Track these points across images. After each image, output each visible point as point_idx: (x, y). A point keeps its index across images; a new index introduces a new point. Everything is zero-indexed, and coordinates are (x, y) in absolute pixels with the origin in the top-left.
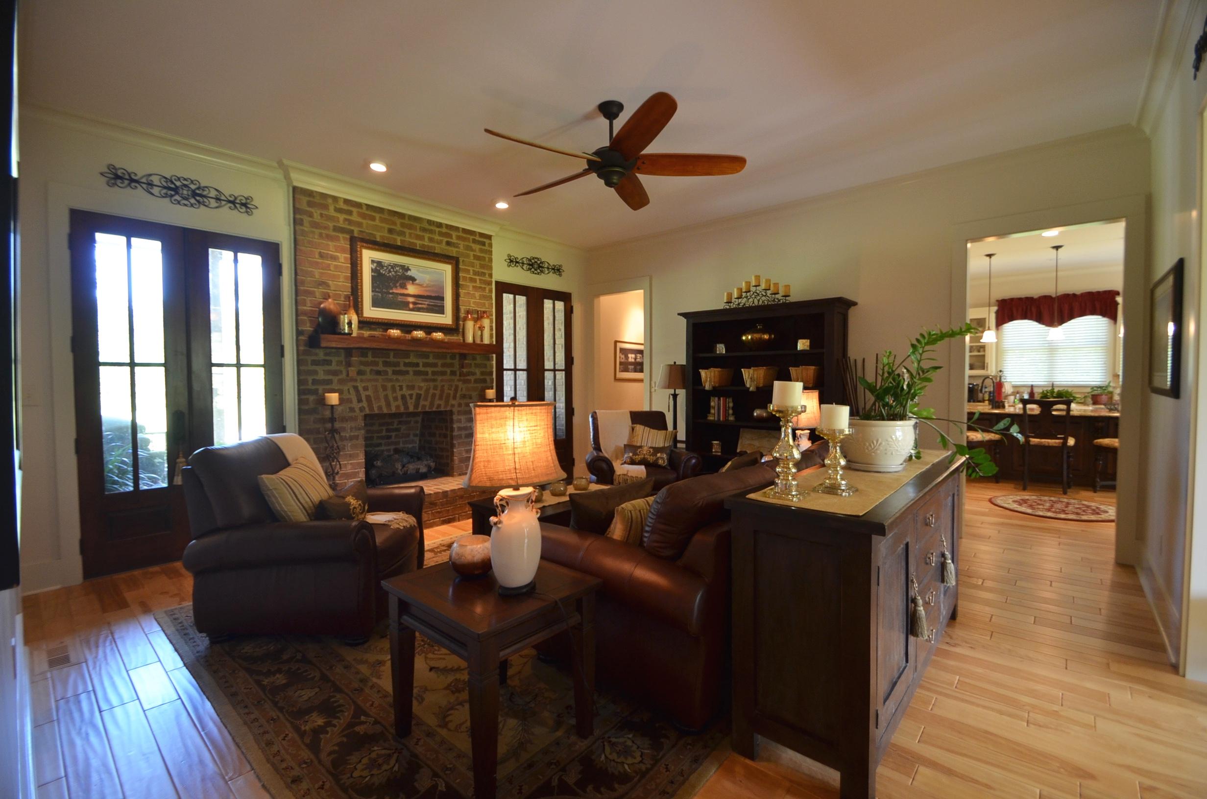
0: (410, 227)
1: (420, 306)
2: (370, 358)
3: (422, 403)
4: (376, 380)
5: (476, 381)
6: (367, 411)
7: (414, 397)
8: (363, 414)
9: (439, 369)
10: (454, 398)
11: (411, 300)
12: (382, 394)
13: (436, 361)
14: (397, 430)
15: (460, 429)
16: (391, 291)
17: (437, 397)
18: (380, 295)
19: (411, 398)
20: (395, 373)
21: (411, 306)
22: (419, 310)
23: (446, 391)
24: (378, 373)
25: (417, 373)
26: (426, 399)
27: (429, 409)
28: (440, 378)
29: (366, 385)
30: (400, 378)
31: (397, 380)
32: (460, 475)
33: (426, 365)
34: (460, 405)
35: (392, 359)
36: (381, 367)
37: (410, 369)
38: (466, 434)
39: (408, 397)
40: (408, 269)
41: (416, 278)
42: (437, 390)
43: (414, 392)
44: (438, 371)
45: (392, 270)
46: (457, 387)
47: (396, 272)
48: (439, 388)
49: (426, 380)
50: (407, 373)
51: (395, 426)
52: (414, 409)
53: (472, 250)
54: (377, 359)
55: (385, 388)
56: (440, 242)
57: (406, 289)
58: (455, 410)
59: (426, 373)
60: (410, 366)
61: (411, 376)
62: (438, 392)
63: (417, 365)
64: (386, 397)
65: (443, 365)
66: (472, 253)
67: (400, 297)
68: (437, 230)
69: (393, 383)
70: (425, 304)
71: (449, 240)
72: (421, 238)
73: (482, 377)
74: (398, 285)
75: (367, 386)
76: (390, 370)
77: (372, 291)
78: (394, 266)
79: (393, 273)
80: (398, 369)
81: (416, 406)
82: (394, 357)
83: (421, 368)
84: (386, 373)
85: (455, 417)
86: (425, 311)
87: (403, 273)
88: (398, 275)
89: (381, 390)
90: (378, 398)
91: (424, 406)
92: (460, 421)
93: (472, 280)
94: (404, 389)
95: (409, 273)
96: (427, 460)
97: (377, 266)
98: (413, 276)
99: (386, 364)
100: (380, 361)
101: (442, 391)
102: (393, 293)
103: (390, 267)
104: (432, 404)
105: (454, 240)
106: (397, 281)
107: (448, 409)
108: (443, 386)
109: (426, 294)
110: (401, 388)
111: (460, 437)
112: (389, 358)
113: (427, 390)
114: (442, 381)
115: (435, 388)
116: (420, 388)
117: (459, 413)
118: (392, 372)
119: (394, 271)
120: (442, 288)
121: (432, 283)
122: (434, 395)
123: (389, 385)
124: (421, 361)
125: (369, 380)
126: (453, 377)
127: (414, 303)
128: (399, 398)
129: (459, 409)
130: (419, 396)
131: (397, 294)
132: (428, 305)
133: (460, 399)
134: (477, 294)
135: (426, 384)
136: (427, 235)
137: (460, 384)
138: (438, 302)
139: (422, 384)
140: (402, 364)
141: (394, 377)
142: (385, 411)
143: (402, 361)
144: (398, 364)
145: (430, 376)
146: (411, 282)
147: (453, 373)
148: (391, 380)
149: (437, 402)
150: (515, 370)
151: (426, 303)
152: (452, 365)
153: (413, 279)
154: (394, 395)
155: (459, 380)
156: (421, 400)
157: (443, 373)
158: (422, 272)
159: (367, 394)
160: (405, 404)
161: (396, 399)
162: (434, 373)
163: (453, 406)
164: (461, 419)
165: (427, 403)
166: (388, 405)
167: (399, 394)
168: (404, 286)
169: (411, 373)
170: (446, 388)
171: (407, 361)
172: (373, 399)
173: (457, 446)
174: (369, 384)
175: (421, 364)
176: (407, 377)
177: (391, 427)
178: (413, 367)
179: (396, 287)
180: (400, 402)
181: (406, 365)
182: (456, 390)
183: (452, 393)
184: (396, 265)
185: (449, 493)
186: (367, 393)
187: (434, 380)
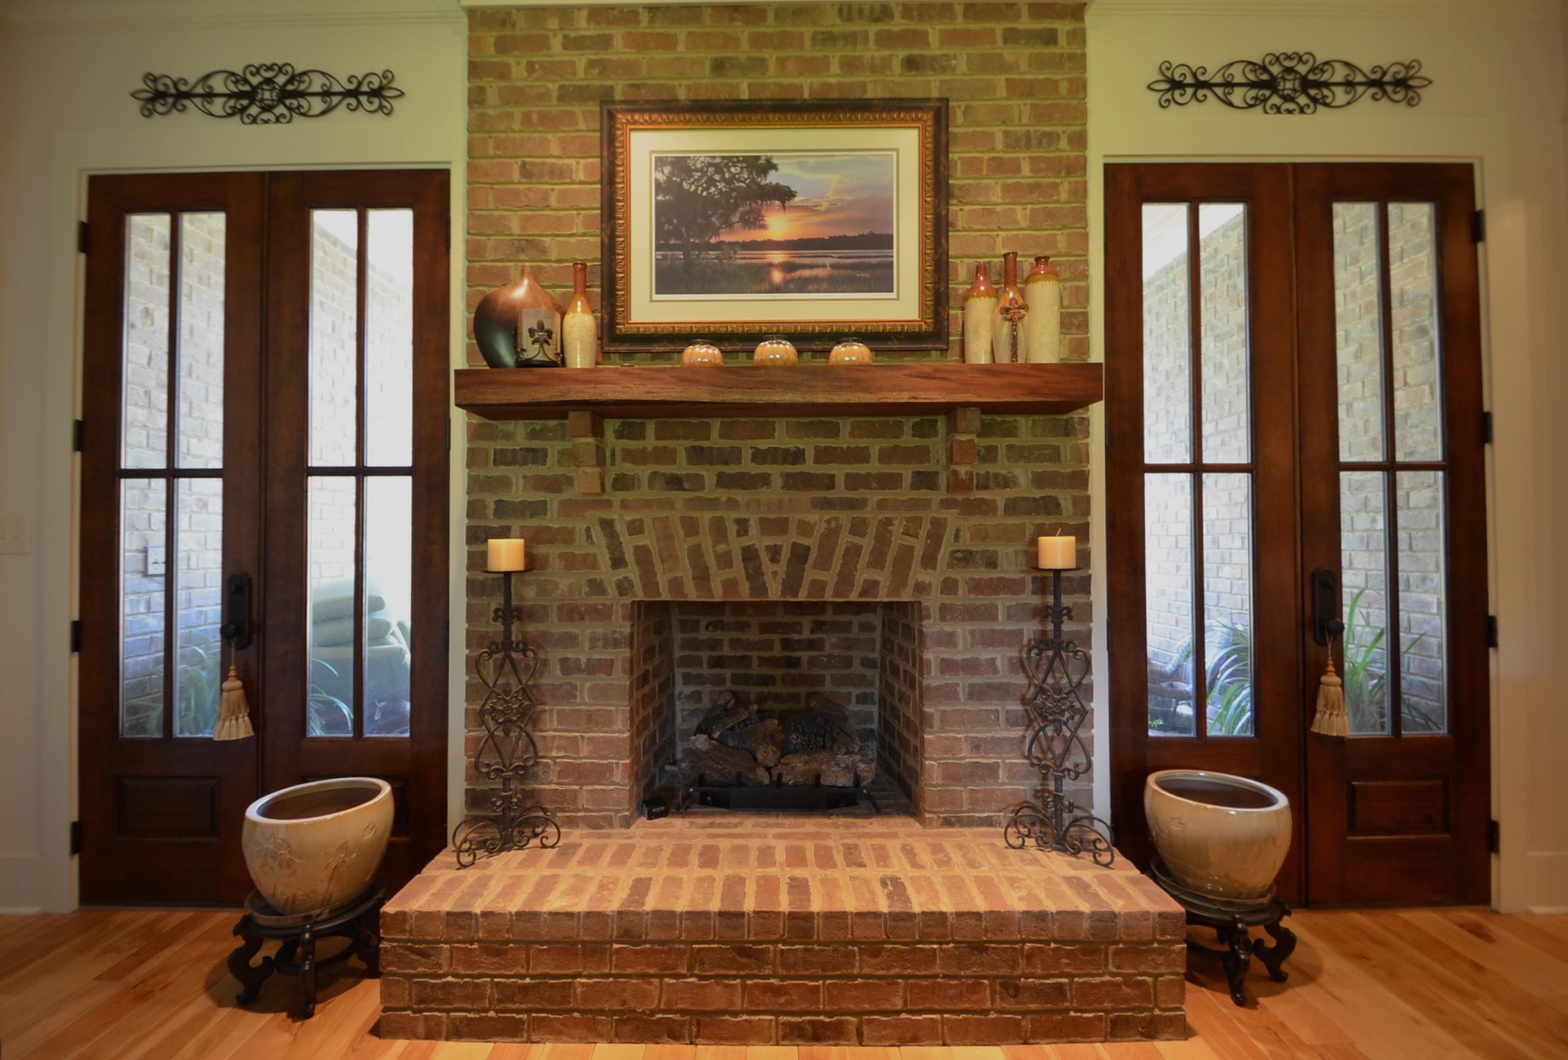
0: (784, 41)
1: (806, 273)
2: (650, 441)
3: (811, 574)
4: (668, 504)
5: (1012, 507)
6: (641, 596)
7: (785, 555)
8: (628, 600)
9: (874, 467)
10: (929, 561)
11: (777, 257)
12: (683, 546)
13: (862, 443)
14: (812, 645)
15: (948, 666)
16: (713, 240)
17: (865, 557)
18: (680, 255)
19: (774, 559)
20: (724, 481)
21: (777, 276)
22: (802, 286)
23: (898, 539)
24: (675, 482)
25: (794, 482)
26: (824, 562)
27: (835, 595)
28: (874, 496)
29: (637, 517)
30: (739, 498)
31: (732, 504)
32: (948, 823)
33: (824, 455)
34: (949, 586)
35: (716, 440)
36: (682, 467)
37: (776, 471)
38: (972, 686)
39: (764, 557)
40: (770, 166)
41: (793, 189)
42: (862, 534)
43: (785, 543)
44: (868, 474)
45: (717, 177)
46: (938, 525)
47: (729, 182)
48: (872, 531)
49: (827, 504)
50: (765, 480)
51: (806, 634)
52: (783, 594)
53: (1003, 67)
54: (670, 444)
55: (691, 528)
56: (879, 67)
57: (763, 227)
58: (932, 601)
59: (829, 482)
60: (775, 462)
61: (776, 492)
62: (867, 543)
63: (797, 456)
64: (696, 554)
65: (887, 456)
66: (1001, 80)
67: (741, 253)
68: (872, 29)
69: (718, 514)
70: (824, 266)
71: (916, 52)
72: (817, 66)
73: (1038, 494)
74: (735, 218)
75: (641, 521)
76: (709, 474)
77: (659, 248)
78: (724, 163)
79: (720, 185)
80: (732, 469)
81: (791, 584)
82: (722, 436)
83: (809, 466)
84: (697, 482)
85: (931, 627)
86: (825, 286)
87: (753, 181)
88: (738, 189)
89: (682, 533)
90: (670, 558)
91: (817, 586)
92: (949, 640)
93: (1000, 166)
94: (754, 528)
95: (772, 178)
96: (849, 753)
97: (672, 174)
98: (783, 183)
99: (698, 455)
100: (681, 446)
101: (883, 541)
102: (719, 246)
103: (711, 170)
104: (845, 579)
105: (935, 48)
106: (735, 208)
107: (906, 597)
108: (888, 522)
109: (825, 233)
110: (743, 526)
111: (949, 693)
112: (708, 438)
113: (831, 535)
114: (882, 505)
115: (858, 528)
116: (806, 528)
117: (946, 612)
118: (715, 478)
119: (723, 180)
120: (883, 208)
121: (850, 198)
122: (853, 552)
123: (705, 518)
124: (809, 445)
125: (648, 504)
126: (923, 494)
127: (787, 267)
128: (737, 557)
129: (947, 600)
130: (800, 555)
131: (732, 245)
132: (833, 266)
133: (951, 566)
134: (1022, 214)
135: (827, 517)
136: (835, 56)
137: (952, 517)
138: (871, 255)
139: (812, 517)
140: (747, 455)
141: (723, 495)
142: (692, 594)
143: (747, 446)
144: (733, 456)
145: (840, 491)
146: (777, 203)
147: (925, 480)
148: (712, 504)
149: (863, 574)
150: (1197, 469)
151: (828, 261)
152: (921, 454)
153: (783, 195)
154: (722, 548)
155: (946, 504)
156: (808, 566)
157: (891, 482)
158: (818, 168)
159: (641, 543)
160: (755, 577)
161: (725, 560)
162: (854, 482)
163: (921, 588)
164: (952, 635)
165: (830, 577)
166: (702, 576)
167: (736, 545)
168: (754, 220)
169: (777, 481)
170: (897, 528)
171: (763, 444)
172: (656, 559)
173: (936, 724)
174: (646, 516)
175: (810, 455)
176: (763, 494)
177: (796, 637)
178: (784, 462)
179: (730, 225)
180: (738, 570)
181: (759, 456)
182: (935, 539)
183: (919, 546)
184: (730, 161)
185: (817, 923)
186: (641, 541)
187: (853, 504)
